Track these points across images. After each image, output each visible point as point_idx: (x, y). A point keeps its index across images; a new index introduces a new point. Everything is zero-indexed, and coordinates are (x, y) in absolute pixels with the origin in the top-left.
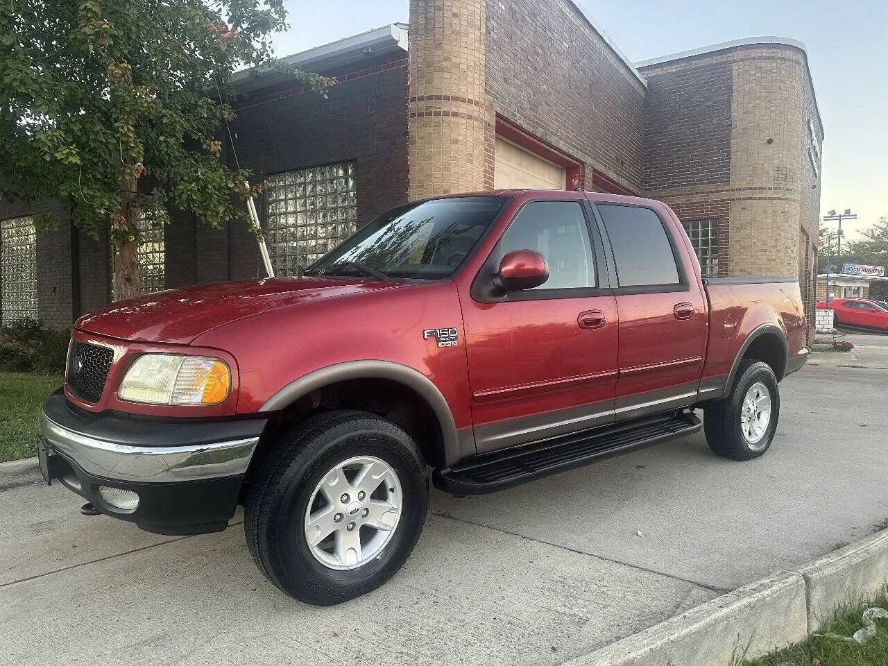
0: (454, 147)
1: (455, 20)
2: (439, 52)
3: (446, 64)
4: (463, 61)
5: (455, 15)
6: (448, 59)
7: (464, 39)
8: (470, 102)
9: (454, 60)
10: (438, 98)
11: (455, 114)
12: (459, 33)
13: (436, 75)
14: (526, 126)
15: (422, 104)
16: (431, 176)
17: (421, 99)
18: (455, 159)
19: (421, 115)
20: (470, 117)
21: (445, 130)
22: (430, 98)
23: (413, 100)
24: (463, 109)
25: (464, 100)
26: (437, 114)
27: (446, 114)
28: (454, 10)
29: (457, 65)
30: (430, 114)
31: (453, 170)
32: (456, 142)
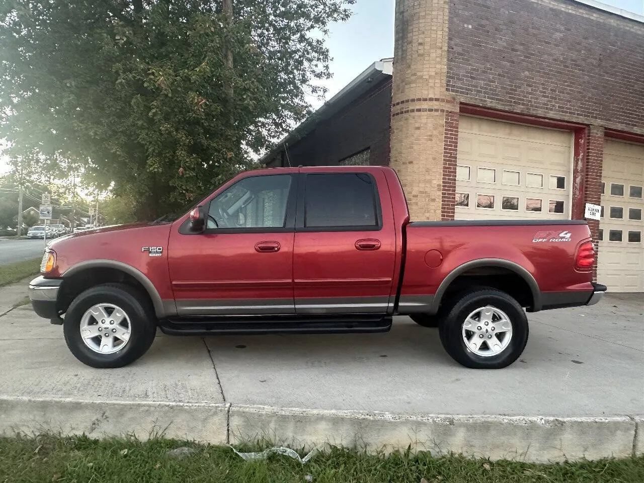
0: (418, 132)
1: (420, 47)
2: (409, 71)
3: (413, 78)
4: (425, 73)
5: (420, 44)
6: (415, 74)
7: (427, 58)
8: (431, 99)
9: (419, 74)
10: (408, 101)
11: (419, 110)
12: (422, 55)
13: (406, 87)
14: (500, 107)
15: (398, 107)
16: (401, 153)
17: (398, 104)
18: (417, 139)
19: (397, 114)
20: (431, 110)
21: (411, 121)
22: (403, 102)
23: (394, 105)
24: (425, 105)
25: (425, 100)
26: (406, 112)
27: (413, 111)
28: (420, 41)
29: (421, 77)
30: (402, 113)
31: (415, 147)
32: (418, 128)
